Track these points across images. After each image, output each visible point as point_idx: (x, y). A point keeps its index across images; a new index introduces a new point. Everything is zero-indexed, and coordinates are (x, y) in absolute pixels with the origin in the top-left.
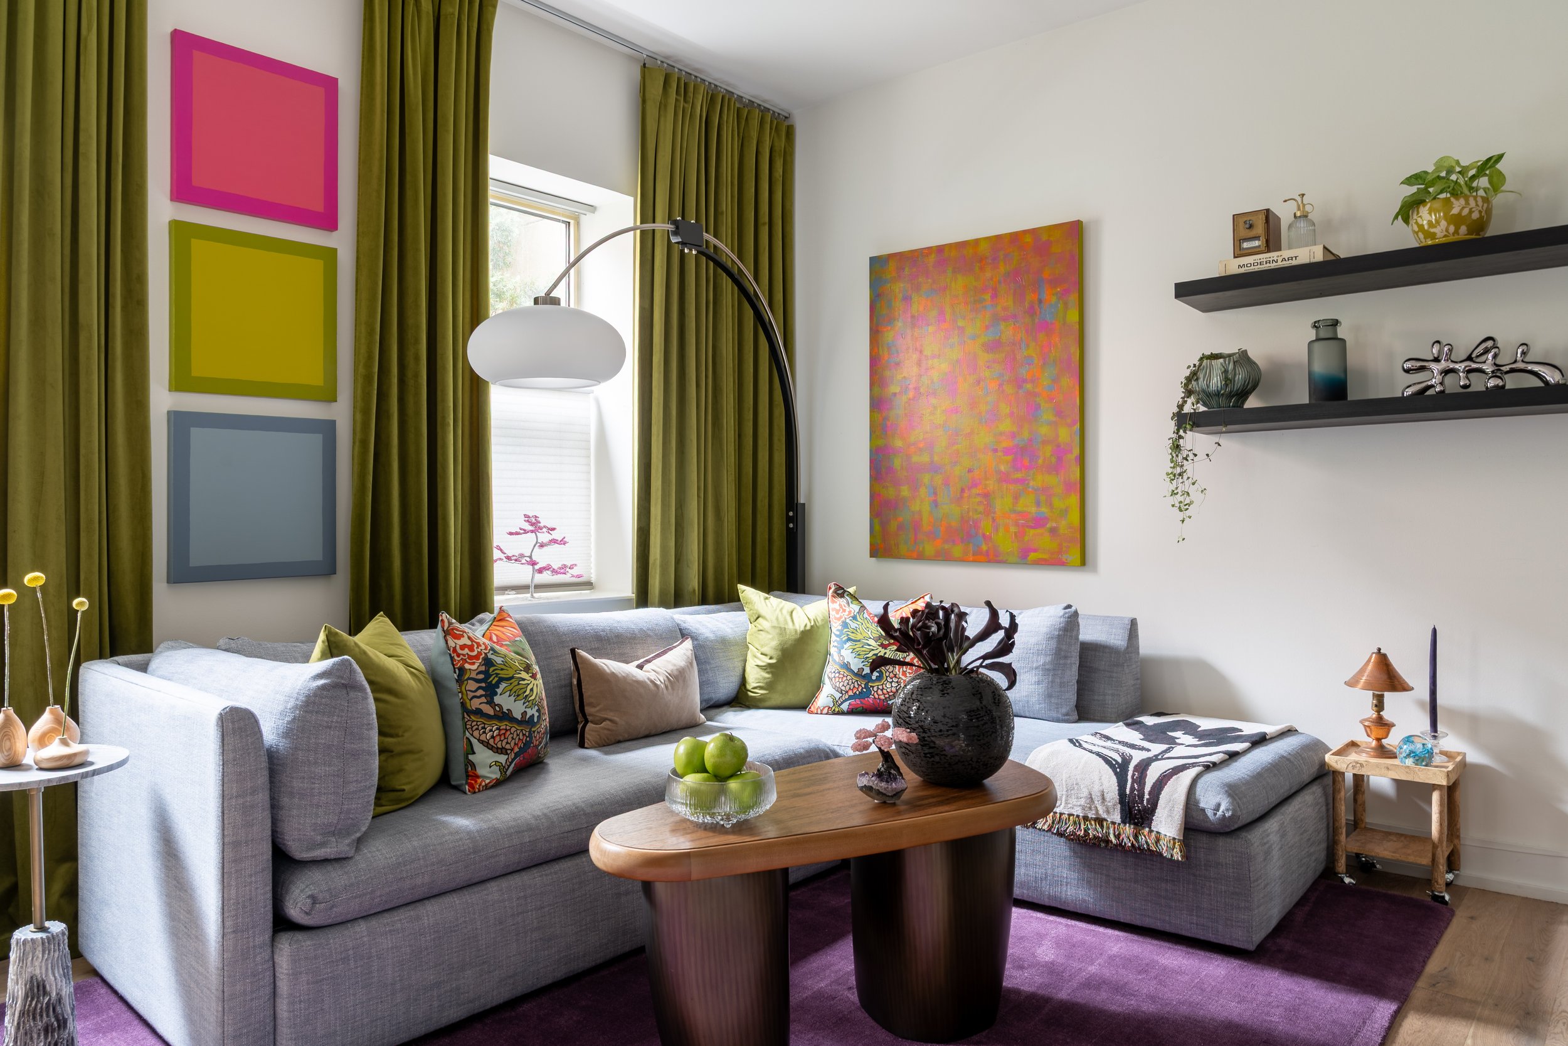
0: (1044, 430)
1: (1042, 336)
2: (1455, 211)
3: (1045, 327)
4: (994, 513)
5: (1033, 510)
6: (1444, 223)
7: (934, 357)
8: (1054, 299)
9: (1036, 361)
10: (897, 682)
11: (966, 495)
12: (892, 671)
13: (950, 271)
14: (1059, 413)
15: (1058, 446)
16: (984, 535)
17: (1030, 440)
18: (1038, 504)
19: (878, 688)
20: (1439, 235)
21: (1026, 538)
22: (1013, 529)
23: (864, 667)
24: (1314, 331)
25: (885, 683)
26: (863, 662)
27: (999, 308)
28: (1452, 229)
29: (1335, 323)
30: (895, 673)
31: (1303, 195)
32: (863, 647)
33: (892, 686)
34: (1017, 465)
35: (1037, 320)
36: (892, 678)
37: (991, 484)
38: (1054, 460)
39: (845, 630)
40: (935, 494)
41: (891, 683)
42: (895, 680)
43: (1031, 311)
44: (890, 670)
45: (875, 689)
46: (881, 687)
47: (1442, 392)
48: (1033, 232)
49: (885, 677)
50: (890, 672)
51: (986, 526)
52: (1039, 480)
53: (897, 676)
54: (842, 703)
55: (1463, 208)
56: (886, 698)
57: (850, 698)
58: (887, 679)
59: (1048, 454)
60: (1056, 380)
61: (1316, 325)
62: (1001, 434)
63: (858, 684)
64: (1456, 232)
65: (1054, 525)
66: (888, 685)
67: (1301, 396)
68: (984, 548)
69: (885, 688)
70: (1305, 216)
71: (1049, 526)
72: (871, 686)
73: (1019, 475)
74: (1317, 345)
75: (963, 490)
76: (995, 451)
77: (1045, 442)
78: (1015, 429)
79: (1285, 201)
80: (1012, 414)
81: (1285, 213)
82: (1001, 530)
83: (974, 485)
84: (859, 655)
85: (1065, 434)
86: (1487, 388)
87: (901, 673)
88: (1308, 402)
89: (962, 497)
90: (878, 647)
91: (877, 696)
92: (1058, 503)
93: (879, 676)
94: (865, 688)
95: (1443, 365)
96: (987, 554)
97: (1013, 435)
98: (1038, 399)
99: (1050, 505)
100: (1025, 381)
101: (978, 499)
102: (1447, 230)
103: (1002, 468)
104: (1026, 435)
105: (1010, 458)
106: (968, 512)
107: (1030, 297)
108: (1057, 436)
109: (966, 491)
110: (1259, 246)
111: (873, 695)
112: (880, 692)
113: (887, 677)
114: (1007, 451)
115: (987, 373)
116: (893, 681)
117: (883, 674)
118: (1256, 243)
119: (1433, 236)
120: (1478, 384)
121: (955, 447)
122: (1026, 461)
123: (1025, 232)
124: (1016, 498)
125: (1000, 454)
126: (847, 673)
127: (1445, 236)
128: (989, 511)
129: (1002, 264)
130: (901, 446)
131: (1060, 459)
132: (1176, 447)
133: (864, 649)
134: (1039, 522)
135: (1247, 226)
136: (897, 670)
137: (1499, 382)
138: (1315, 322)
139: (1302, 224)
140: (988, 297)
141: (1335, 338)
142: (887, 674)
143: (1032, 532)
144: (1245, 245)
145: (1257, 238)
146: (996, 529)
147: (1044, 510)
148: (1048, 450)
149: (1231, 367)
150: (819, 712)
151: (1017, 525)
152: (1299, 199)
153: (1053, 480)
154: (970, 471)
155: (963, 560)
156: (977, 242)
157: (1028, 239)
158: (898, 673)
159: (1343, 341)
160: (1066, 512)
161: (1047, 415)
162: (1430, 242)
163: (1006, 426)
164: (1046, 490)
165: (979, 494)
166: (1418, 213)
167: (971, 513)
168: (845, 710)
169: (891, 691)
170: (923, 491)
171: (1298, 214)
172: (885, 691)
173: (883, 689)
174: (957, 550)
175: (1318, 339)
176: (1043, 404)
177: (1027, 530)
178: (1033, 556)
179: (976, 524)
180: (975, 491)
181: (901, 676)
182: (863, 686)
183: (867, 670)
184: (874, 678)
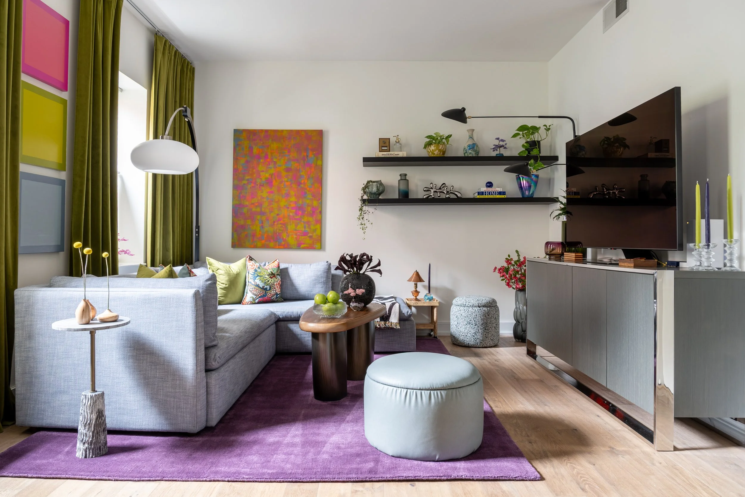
0: (308, 201)
1: (308, 169)
2: (440, 148)
3: (308, 165)
4: (287, 230)
5: (303, 229)
6: (437, 151)
7: (263, 171)
8: (313, 156)
9: (305, 177)
11: (276, 223)
13: (270, 140)
14: (313, 196)
15: (313, 207)
16: (283, 239)
17: (302, 205)
18: (305, 227)
19: (269, 293)
20: (436, 154)
21: (300, 240)
22: (295, 236)
23: (264, 286)
24: (400, 177)
26: (264, 284)
27: (291, 156)
28: (439, 153)
29: (406, 175)
31: (398, 135)
34: (297, 213)
35: (305, 162)
37: (286, 220)
38: (311, 212)
39: (256, 272)
40: (262, 223)
41: (273, 291)
42: (275, 290)
43: (304, 159)
46: (270, 293)
47: (434, 197)
48: (305, 131)
49: (272, 289)
50: (273, 287)
51: (284, 236)
52: (305, 219)
54: (256, 299)
55: (442, 147)
56: (272, 296)
57: (259, 297)
59: (309, 210)
60: (313, 184)
61: (400, 175)
62: (291, 202)
63: (262, 292)
64: (440, 154)
65: (311, 235)
67: (396, 196)
68: (283, 243)
70: (399, 142)
71: (309, 235)
72: (267, 293)
73: (298, 217)
74: (401, 181)
75: (274, 222)
76: (288, 208)
77: (308, 206)
78: (296, 200)
79: (394, 137)
80: (295, 195)
81: (393, 140)
82: (290, 237)
83: (279, 220)
84: (262, 281)
85: (315, 203)
86: (446, 197)
88: (398, 198)
89: (274, 225)
90: (269, 278)
92: (312, 227)
94: (265, 293)
95: (434, 190)
96: (284, 245)
97: (296, 203)
98: (305, 190)
99: (310, 229)
100: (301, 183)
101: (280, 226)
102: (438, 153)
103: (291, 214)
104: (301, 202)
105: (294, 211)
106: (277, 230)
107: (304, 154)
108: (313, 203)
109: (276, 222)
110: (387, 149)
112: (270, 294)
114: (293, 208)
115: (286, 179)
118: (386, 148)
119: (434, 154)
120: (443, 196)
121: (271, 206)
122: (300, 212)
123: (302, 130)
124: (296, 226)
125: (290, 209)
126: (258, 288)
127: (437, 154)
128: (286, 229)
129: (292, 141)
130: (247, 204)
131: (314, 212)
132: (361, 209)
133: (264, 279)
134: (305, 234)
135: (384, 143)
137: (449, 196)
138: (400, 174)
139: (398, 144)
140: (286, 152)
141: (406, 179)
143: (303, 237)
144: (383, 148)
145: (386, 147)
146: (288, 236)
147: (307, 229)
148: (309, 209)
149: (379, 185)
150: (247, 303)
151: (296, 235)
152: (397, 136)
153: (311, 219)
154: (278, 215)
155: (274, 248)
156: (282, 131)
157: (303, 133)
159: (408, 180)
160: (315, 230)
161: (309, 196)
162: (433, 156)
163: (293, 199)
164: (308, 223)
165: (281, 224)
166: (430, 147)
167: (278, 231)
168: (256, 302)
169: (274, 294)
170: (257, 222)
171: (397, 141)
172: (271, 294)
174: (272, 244)
175: (401, 179)
176: (307, 192)
177: (301, 237)
178: (302, 246)
179: (280, 234)
180: (280, 222)
182: (264, 292)
183: (266, 287)
184: (268, 289)
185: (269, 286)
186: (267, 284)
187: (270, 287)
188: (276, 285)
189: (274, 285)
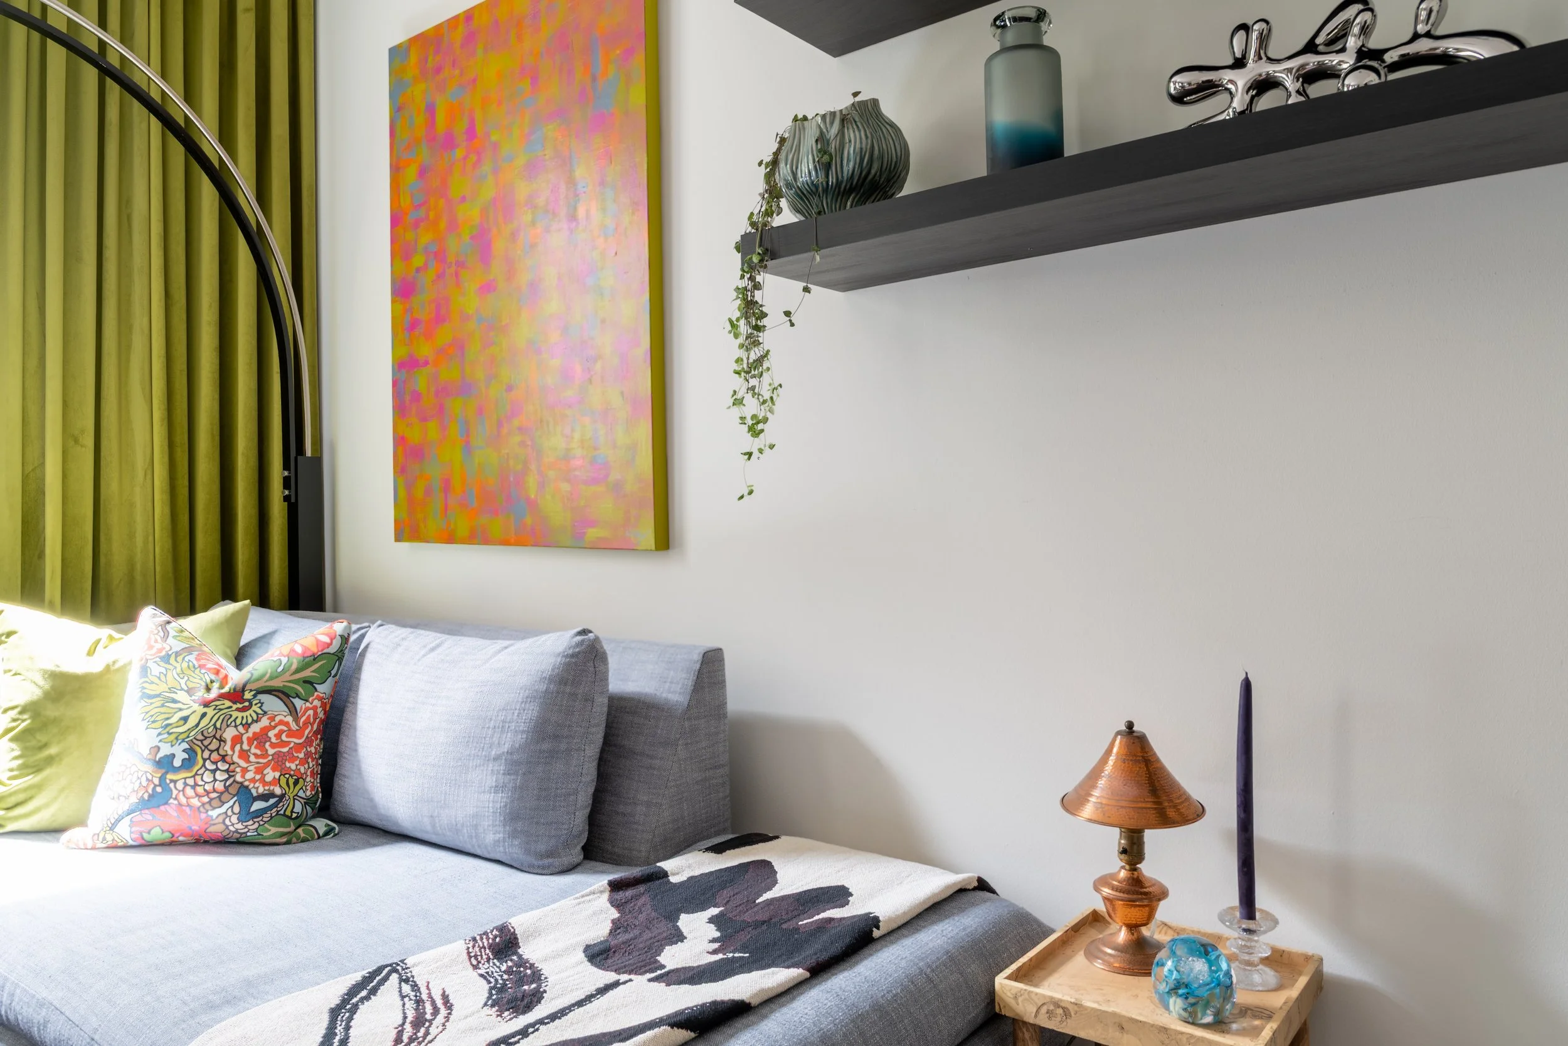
10: (227, 771)
12: (217, 750)
19: (186, 784)
23: (160, 744)
25: (200, 772)
26: (159, 734)
30: (222, 752)
32: (163, 706)
33: (215, 780)
36: (215, 763)
41: (214, 772)
42: (222, 766)
44: (212, 747)
45: (180, 785)
49: (201, 762)
50: (212, 751)
53: (228, 759)
56: (203, 804)
57: (133, 808)
58: (204, 765)
63: (148, 780)
66: (208, 777)
69: (201, 783)
72: (172, 781)
84: (154, 722)
87: (237, 753)
90: (192, 703)
91: (183, 800)
93: (189, 759)
111: (176, 799)
112: (190, 792)
113: (205, 760)
116: (217, 769)
117: (196, 754)
136: (228, 748)
142: (206, 754)
158: (230, 752)
169: (214, 791)
172: (200, 790)
173: (196, 784)
181: (236, 758)
182: (156, 781)
183: (166, 750)
184: (177, 763)
185: (185, 746)
186: (173, 737)
187: (191, 751)
188: (237, 740)
189: (221, 740)
